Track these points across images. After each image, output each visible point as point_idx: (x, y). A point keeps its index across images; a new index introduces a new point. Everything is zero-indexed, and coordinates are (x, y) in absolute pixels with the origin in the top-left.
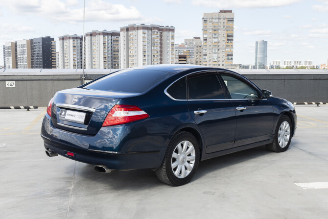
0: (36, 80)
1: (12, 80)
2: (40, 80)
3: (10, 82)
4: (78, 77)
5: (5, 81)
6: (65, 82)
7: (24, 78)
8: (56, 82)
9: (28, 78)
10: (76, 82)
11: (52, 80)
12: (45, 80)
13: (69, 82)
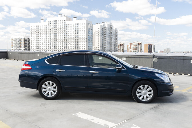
0: (133, 57)
1: (124, 57)
2: (135, 57)
3: (124, 58)
4: (151, 57)
5: (122, 57)
6: (145, 59)
7: (129, 56)
8: (141, 58)
9: (131, 56)
10: (149, 59)
11: (139, 58)
12: (137, 58)
13: (146, 59)
